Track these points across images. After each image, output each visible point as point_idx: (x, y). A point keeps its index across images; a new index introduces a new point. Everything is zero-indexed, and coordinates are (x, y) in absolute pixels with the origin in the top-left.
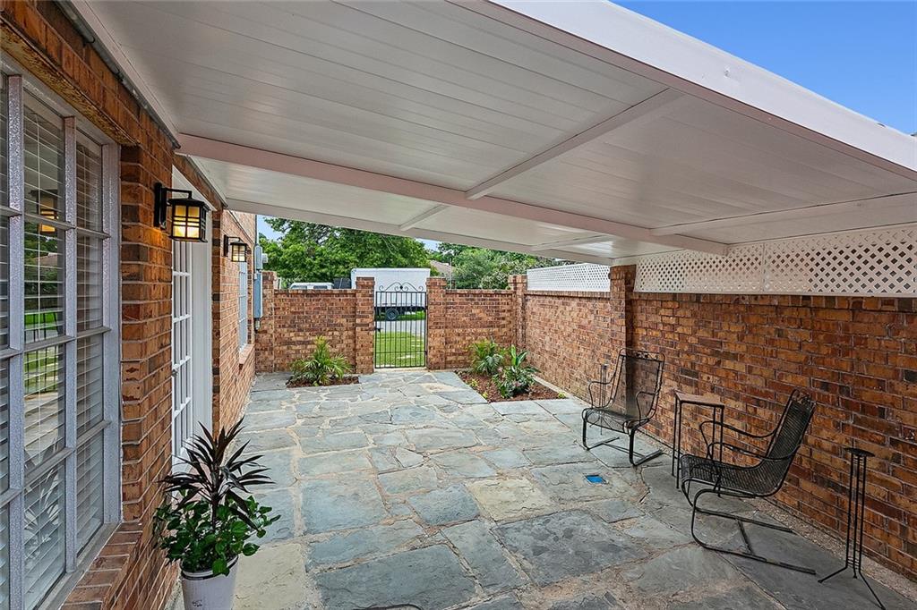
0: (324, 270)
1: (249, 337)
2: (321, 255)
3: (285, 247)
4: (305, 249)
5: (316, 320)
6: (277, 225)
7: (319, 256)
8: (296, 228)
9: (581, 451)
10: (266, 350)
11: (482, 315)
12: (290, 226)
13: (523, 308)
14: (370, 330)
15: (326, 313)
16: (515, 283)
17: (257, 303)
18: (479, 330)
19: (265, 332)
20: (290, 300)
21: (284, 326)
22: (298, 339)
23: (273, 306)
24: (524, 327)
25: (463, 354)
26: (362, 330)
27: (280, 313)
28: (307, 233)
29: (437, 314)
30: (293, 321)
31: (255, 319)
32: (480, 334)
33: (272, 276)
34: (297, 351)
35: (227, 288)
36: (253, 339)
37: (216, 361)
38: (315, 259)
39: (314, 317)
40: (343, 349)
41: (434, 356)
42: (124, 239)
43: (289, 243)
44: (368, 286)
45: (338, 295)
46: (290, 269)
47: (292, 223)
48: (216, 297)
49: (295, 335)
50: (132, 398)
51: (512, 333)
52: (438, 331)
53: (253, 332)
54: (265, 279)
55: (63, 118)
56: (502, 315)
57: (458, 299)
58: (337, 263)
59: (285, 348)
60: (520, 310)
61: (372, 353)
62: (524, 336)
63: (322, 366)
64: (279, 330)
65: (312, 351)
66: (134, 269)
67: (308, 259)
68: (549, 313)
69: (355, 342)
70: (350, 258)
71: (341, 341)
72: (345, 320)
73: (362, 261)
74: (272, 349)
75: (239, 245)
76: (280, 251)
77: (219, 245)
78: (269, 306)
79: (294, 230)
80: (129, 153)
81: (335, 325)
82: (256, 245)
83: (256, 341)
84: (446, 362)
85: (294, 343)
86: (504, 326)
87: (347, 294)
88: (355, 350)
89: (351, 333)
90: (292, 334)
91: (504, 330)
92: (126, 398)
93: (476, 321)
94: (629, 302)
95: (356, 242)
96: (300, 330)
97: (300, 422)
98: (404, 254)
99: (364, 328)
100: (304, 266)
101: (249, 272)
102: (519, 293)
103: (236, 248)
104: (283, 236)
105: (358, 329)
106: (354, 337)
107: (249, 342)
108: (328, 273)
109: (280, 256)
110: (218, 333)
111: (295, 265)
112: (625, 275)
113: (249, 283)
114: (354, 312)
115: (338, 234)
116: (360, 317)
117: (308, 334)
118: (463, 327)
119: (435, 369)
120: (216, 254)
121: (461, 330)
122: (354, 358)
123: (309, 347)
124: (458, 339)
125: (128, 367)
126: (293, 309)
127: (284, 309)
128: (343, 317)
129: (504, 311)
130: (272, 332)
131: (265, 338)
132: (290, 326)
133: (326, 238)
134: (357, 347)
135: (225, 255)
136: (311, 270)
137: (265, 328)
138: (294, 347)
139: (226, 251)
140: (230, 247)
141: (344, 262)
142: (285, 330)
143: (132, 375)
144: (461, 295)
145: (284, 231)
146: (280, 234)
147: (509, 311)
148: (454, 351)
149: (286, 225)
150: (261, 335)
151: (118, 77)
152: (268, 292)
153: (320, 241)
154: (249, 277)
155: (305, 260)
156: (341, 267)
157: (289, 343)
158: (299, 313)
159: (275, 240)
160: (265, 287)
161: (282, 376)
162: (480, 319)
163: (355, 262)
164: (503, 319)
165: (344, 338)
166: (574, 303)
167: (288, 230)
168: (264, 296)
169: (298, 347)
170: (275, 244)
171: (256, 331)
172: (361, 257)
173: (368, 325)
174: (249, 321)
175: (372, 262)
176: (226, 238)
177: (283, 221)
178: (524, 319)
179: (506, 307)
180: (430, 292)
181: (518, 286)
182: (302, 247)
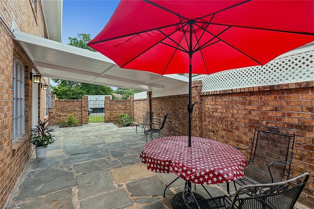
0: (74, 96)
1: (47, 113)
2: (73, 91)
3: (59, 88)
4: (67, 89)
5: (69, 109)
6: (56, 81)
7: (72, 91)
8: (64, 82)
9: (136, 134)
10: (52, 118)
11: (121, 107)
12: (61, 81)
13: (133, 105)
14: (87, 111)
15: (72, 107)
16: (131, 98)
17: (49, 104)
18: (121, 111)
19: (52, 113)
20: (61, 103)
21: (58, 111)
22: (63, 114)
23: (55, 105)
24: (133, 110)
25: (116, 118)
26: (84, 112)
27: (57, 107)
28: (68, 83)
29: (108, 106)
30: (61, 109)
31: (49, 109)
32: (121, 112)
33: (54, 96)
34: (63, 118)
35: (41, 96)
36: (48, 114)
37: (39, 114)
38: (70, 92)
39: (69, 108)
40: (78, 117)
41: (107, 119)
42: (25, 83)
43: (61, 87)
44: (86, 99)
45: (77, 101)
46: (61, 96)
47: (62, 80)
48: (39, 98)
49: (62, 114)
50: (27, 111)
51: (130, 112)
52: (108, 111)
53: (48, 113)
54: (52, 96)
55: (18, 63)
56: (127, 107)
57: (114, 102)
58: (80, 94)
59: (59, 117)
60: (132, 105)
61: (88, 118)
62: (133, 112)
63: (71, 121)
64: (57, 112)
65: (68, 118)
66: (27, 88)
67: (68, 92)
68: (138, 105)
69: (82, 115)
70: (84, 92)
71: (78, 115)
72: (79, 109)
73: (88, 93)
74: (54, 118)
75: (45, 85)
76: (57, 90)
77: (40, 85)
78: (53, 105)
79: (62, 82)
80: (26, 67)
81: (75, 110)
82: (49, 86)
83: (49, 115)
84: (111, 120)
85: (62, 116)
86: (128, 110)
87: (79, 101)
88: (82, 117)
89: (81, 113)
90: (61, 113)
91: (128, 111)
92: (25, 111)
93: (120, 109)
94: (150, 100)
95: (86, 87)
96: (64, 112)
97: (63, 133)
98: (104, 90)
99: (85, 111)
100: (66, 95)
101: (47, 94)
102: (132, 100)
103: (44, 86)
104: (58, 84)
105: (83, 111)
106: (82, 114)
107: (47, 115)
108: (76, 97)
109: (57, 91)
110: (40, 107)
111: (63, 94)
112: (150, 94)
113: (47, 97)
114: (82, 106)
115: (79, 84)
116: (83, 108)
117: (66, 113)
118: (116, 110)
119: (107, 122)
120: (39, 88)
121: (115, 111)
122: (82, 120)
123: (67, 117)
124: (114, 114)
125: (26, 106)
126: (61, 106)
127: (58, 106)
128: (78, 108)
129: (128, 106)
130: (54, 112)
131: (52, 114)
132: (60, 111)
133: (75, 85)
134: (83, 117)
135: (41, 88)
136: (69, 96)
137: (52, 111)
138: (62, 117)
139: (42, 87)
140: (43, 86)
141: (82, 93)
142: (59, 112)
143: (27, 107)
144: (115, 101)
145: (59, 83)
146: (57, 84)
147: (129, 106)
148: (113, 117)
149: (60, 81)
150: (51, 114)
151: (27, 56)
152: (53, 101)
153: (73, 86)
154: (47, 96)
155: (67, 93)
156: (80, 95)
157: (60, 116)
158: (63, 107)
159: (55, 86)
160: (52, 99)
161: (58, 125)
162: (121, 108)
163: (86, 93)
164: (128, 108)
165: (78, 114)
166: (142, 102)
167: (60, 82)
168: (52, 102)
169: (63, 117)
170: (55, 87)
171: (49, 112)
172: (88, 92)
173: (86, 110)
174: (47, 109)
175: (92, 93)
176: (42, 84)
177: (58, 80)
178: (133, 107)
179: (128, 105)
180: (106, 100)
181: (132, 98)
182: (65, 88)
